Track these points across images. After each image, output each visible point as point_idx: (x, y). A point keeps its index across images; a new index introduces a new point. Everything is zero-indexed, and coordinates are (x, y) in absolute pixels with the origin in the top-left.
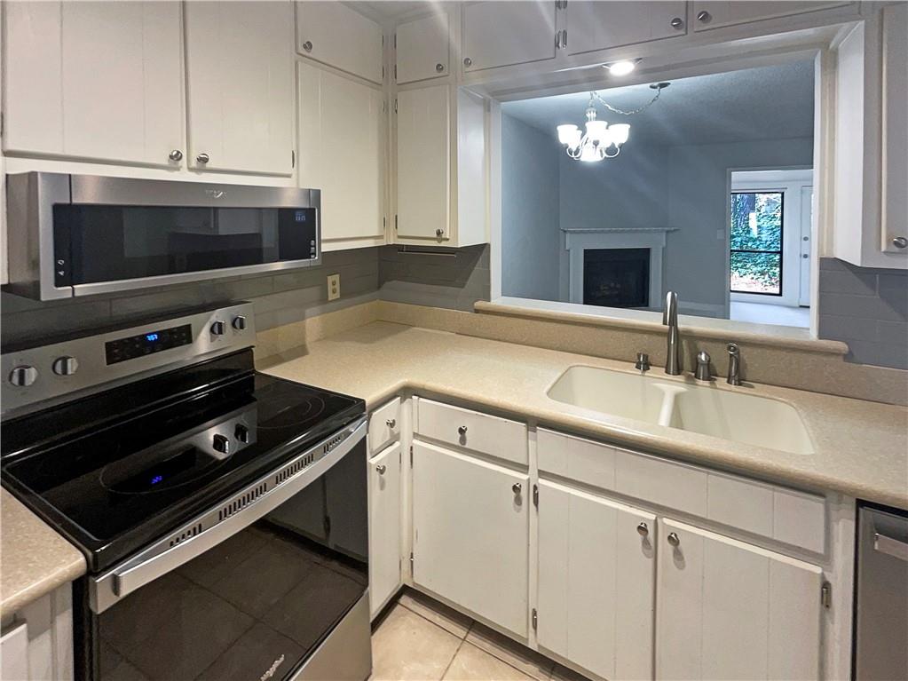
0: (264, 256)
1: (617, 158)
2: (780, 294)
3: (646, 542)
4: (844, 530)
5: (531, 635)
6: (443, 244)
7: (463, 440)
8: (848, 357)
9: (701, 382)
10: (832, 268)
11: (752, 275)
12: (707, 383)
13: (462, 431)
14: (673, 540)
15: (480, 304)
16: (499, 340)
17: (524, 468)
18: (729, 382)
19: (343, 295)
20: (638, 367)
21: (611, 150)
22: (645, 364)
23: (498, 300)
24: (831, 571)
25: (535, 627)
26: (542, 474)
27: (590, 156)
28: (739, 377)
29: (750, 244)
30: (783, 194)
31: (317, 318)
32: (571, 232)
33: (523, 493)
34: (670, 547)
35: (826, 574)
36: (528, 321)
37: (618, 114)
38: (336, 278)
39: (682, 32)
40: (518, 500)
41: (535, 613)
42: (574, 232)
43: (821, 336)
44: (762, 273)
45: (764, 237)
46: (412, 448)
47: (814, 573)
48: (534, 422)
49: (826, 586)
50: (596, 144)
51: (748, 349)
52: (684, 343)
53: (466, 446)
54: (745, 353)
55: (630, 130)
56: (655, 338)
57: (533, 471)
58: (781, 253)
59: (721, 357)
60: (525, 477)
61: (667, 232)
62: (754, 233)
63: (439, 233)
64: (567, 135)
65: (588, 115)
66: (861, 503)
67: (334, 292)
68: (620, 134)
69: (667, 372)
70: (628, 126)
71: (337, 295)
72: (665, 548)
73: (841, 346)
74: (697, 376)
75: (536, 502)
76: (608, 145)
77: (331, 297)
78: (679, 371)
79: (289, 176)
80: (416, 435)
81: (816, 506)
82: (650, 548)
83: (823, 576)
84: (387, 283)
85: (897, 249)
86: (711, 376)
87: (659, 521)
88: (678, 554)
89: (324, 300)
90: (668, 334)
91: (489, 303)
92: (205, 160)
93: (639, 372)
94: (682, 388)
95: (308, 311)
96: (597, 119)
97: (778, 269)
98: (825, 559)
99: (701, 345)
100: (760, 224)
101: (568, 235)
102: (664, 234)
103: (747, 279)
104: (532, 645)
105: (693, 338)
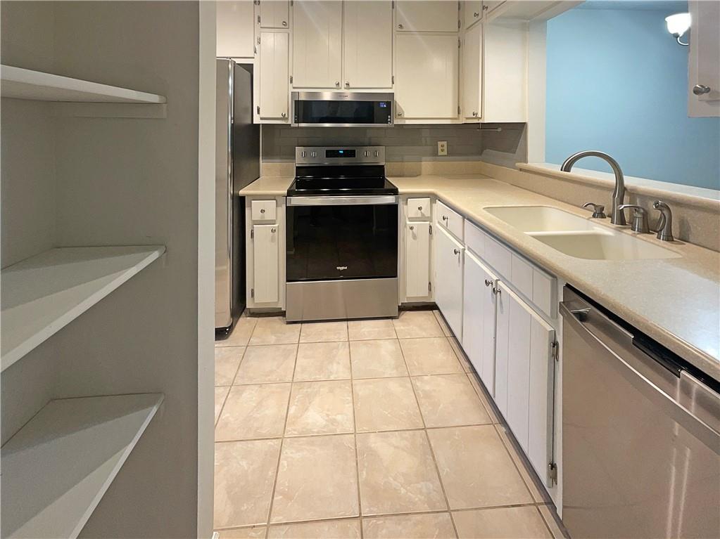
0: (375, 119)
7: (447, 225)
13: (444, 219)
15: (522, 165)
17: (462, 242)
19: (449, 154)
20: (594, 216)
22: (598, 213)
31: (430, 163)
33: (461, 256)
38: (445, 143)
40: (459, 260)
53: (448, 228)
57: (466, 245)
60: (462, 247)
63: (474, 114)
67: (442, 150)
69: (612, 222)
71: (445, 153)
74: (632, 228)
77: (440, 153)
79: (390, 88)
84: (485, 151)
86: (650, 230)
89: (435, 154)
91: (525, 164)
92: (348, 84)
95: (424, 158)
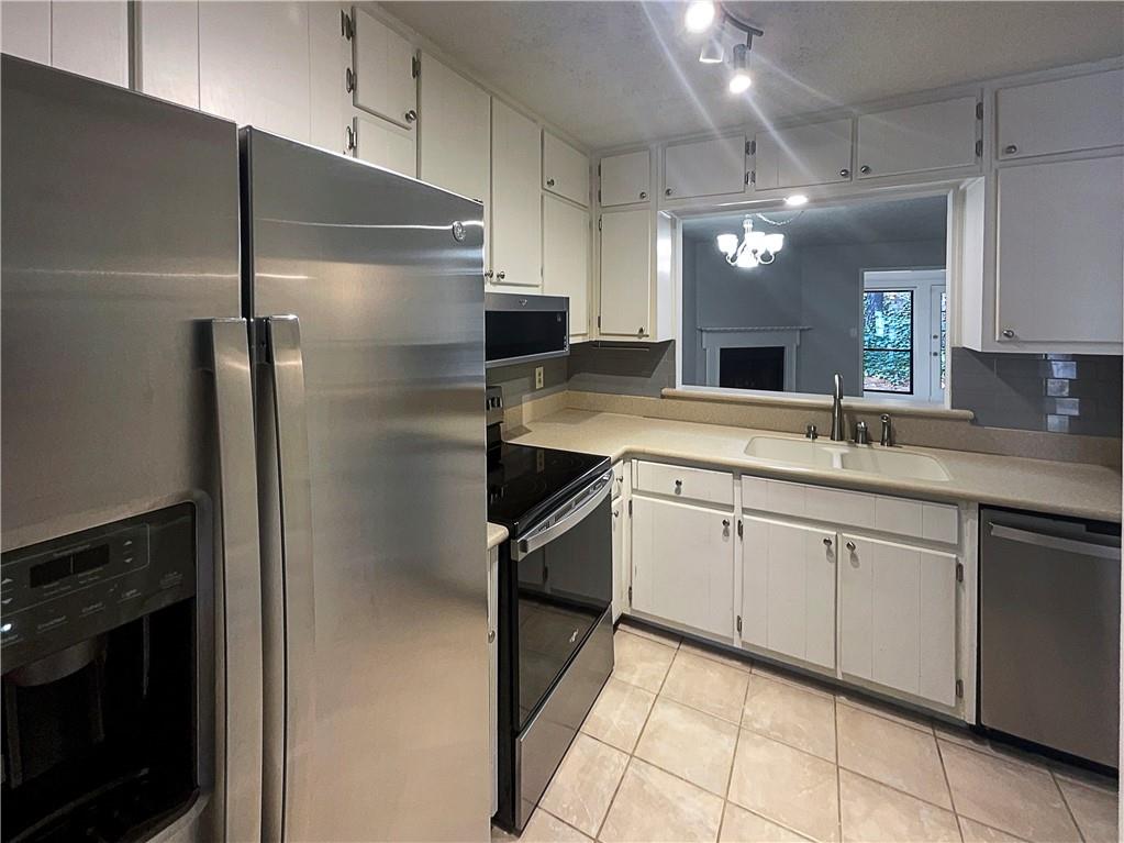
1: (772, 264)
2: (911, 393)
3: (829, 551)
4: (971, 526)
5: (736, 637)
6: (644, 340)
7: (678, 491)
8: (974, 421)
9: (860, 445)
10: (962, 356)
11: (881, 375)
12: (865, 446)
13: (678, 483)
14: (851, 547)
15: (665, 391)
16: (684, 421)
17: (731, 508)
18: (882, 444)
19: (545, 386)
20: (808, 436)
21: (766, 257)
22: (813, 434)
23: (680, 388)
24: (962, 556)
25: (739, 629)
26: (745, 511)
27: (747, 262)
28: (890, 440)
29: (878, 343)
30: (912, 292)
31: (530, 403)
32: (706, 331)
33: (730, 527)
34: (848, 551)
35: (960, 559)
36: (711, 404)
37: (772, 225)
38: (541, 370)
39: (848, 179)
40: (726, 533)
41: (739, 618)
42: (711, 331)
43: (953, 407)
44: (892, 373)
45: (892, 336)
46: (631, 502)
47: (951, 558)
48: (739, 472)
49: (959, 568)
50: (755, 252)
51: (897, 419)
52: (845, 416)
53: (681, 495)
54: (895, 422)
55: (784, 239)
56: (821, 414)
57: (738, 509)
58: (911, 351)
59: (875, 426)
60: (732, 515)
61: (801, 330)
62: (880, 333)
63: (641, 330)
64: (726, 243)
65: (745, 226)
66: (982, 506)
67: (540, 381)
68: (775, 243)
69: (832, 439)
70: (782, 236)
71: (542, 385)
72: (844, 553)
73: (969, 414)
74: (857, 441)
75: (741, 534)
76: (763, 252)
77: (538, 386)
78: (841, 438)
79: (537, 286)
80: (634, 491)
81: (952, 512)
82: (832, 555)
83: (957, 559)
84: (576, 376)
85: (1007, 339)
86: (868, 441)
87: (839, 536)
88: (854, 557)
89: (533, 388)
90: (832, 410)
91: (673, 390)
92: (503, 277)
93: (810, 440)
94: (845, 450)
95: (524, 397)
96: (753, 230)
97: (908, 368)
98: (957, 548)
99: (859, 417)
100: (887, 322)
101: (704, 334)
102: (798, 333)
103: (876, 378)
104: (737, 644)
105: (851, 411)
